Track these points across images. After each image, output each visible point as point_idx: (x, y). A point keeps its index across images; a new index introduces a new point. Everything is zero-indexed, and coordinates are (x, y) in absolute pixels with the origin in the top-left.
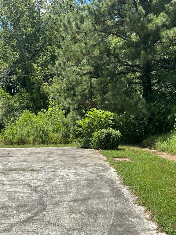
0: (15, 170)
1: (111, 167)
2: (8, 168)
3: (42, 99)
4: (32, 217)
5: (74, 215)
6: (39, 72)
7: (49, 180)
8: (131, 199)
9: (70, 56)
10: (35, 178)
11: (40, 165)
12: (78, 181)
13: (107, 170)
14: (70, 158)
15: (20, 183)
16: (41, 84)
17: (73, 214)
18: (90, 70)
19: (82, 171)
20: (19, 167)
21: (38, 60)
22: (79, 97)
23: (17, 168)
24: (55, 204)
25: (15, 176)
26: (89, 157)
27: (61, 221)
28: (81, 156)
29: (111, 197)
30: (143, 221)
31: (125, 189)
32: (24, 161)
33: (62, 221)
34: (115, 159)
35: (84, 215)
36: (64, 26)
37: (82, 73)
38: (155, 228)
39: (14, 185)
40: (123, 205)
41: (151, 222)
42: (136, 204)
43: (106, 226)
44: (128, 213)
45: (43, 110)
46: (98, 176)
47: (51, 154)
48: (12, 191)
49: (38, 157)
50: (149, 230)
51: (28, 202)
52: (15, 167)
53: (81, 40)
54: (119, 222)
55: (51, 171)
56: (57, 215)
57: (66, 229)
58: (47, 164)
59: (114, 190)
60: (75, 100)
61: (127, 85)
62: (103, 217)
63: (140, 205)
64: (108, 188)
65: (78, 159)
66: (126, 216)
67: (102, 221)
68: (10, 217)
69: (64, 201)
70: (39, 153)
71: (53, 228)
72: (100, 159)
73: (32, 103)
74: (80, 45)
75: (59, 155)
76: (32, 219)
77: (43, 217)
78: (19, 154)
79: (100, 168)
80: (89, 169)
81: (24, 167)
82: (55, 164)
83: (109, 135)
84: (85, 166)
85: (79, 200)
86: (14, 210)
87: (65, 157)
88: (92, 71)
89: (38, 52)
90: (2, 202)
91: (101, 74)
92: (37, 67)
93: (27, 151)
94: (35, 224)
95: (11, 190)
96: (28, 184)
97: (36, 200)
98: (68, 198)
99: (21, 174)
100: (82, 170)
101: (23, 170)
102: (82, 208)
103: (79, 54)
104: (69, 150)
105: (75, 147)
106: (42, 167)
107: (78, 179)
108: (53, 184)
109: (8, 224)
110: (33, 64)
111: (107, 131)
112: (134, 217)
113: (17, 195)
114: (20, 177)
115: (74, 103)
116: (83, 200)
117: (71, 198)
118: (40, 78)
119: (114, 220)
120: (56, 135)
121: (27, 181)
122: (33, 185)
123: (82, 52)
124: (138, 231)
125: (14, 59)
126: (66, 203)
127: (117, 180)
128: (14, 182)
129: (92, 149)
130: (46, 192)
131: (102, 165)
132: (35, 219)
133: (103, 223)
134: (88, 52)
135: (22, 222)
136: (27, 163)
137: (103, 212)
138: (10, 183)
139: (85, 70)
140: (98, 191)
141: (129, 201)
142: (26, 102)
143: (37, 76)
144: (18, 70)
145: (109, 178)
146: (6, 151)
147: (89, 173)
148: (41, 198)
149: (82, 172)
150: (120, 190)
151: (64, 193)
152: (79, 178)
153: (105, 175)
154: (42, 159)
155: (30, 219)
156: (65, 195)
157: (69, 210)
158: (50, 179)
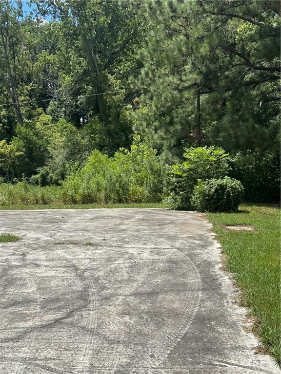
0: (63, 243)
1: (215, 241)
2: (53, 240)
3: (122, 131)
4: (61, 319)
5: (127, 318)
6: (117, 88)
7: (109, 260)
8: (230, 295)
9: (162, 59)
10: (88, 257)
11: (102, 237)
12: (154, 262)
13: (208, 246)
14: (154, 225)
15: (64, 264)
16: (121, 108)
17: (127, 316)
18: (196, 80)
19: (165, 247)
20: (71, 239)
21: (117, 68)
22: (179, 127)
23: (68, 241)
24: (104, 299)
25: (60, 252)
26: (185, 223)
27: (104, 328)
28: (172, 222)
29: (198, 290)
30: (239, 333)
31: (226, 278)
32: (81, 230)
33: (106, 327)
34: (228, 227)
35: (143, 318)
36: (151, 8)
37: (183, 86)
38: (255, 346)
39: (54, 267)
40: (213, 304)
41: (251, 335)
42: (236, 303)
43: (173, 339)
44: (218, 318)
45: (123, 149)
46: (188, 255)
47: (126, 218)
48: (47, 277)
49: (104, 223)
50: (244, 348)
51: (64, 294)
52: (65, 238)
53: (180, 29)
54: (197, 333)
55: (116, 246)
56: (101, 316)
57: (107, 340)
58: (115, 234)
59: (206, 280)
60: (171, 131)
61: (261, 103)
62: (173, 323)
63: (242, 305)
64: (198, 275)
65: (165, 228)
66: (213, 323)
67: (169, 330)
68: (28, 318)
69: (121, 295)
70: (108, 217)
71: (88, 338)
72: (203, 227)
73: (108, 138)
74: (178, 38)
75: (138, 220)
76: (60, 322)
77: (78, 319)
78: (78, 218)
79: (197, 242)
80: (177, 244)
81: (78, 238)
82: (126, 235)
83: (222, 187)
84: (172, 238)
85: (144, 294)
86: (38, 307)
87: (147, 224)
88: (198, 81)
89: (117, 56)
90: (25, 294)
91: (216, 86)
92: (115, 81)
93: (92, 214)
94: (61, 330)
95: (46, 275)
96: (74, 266)
97: (78, 291)
98: (129, 290)
99: (69, 250)
100: (165, 245)
101: (75, 244)
102: (146, 307)
103: (175, 54)
104: (157, 212)
105: (167, 207)
106: (104, 240)
107: (155, 259)
108: (112, 266)
109: (21, 328)
110: (109, 76)
111: (220, 181)
112: (225, 325)
113: (52, 282)
114: (67, 254)
115: (170, 137)
116: (151, 294)
117: (133, 290)
118: (120, 98)
119: (190, 328)
120: (140, 189)
121: (74, 262)
122: (81, 267)
123: (180, 50)
124: (224, 349)
125: (80, 69)
126: (121, 298)
127: (218, 263)
128: (55, 262)
129: (194, 211)
130: (97, 280)
131: (201, 238)
132: (65, 323)
133: (169, 334)
134: (190, 50)
135: (43, 327)
136: (85, 233)
137: (176, 315)
138: (47, 263)
139: (187, 80)
140: (181, 280)
141: (226, 298)
142: (98, 137)
143: (115, 94)
144: (86, 87)
145: (205, 259)
146: (62, 213)
147: (176, 250)
148: (86, 289)
149: (164, 249)
150: (217, 279)
151: (125, 281)
152: (156, 257)
153: (201, 254)
154: (110, 227)
155: (58, 321)
156: (124, 284)
157: (123, 310)
158: (110, 258)
